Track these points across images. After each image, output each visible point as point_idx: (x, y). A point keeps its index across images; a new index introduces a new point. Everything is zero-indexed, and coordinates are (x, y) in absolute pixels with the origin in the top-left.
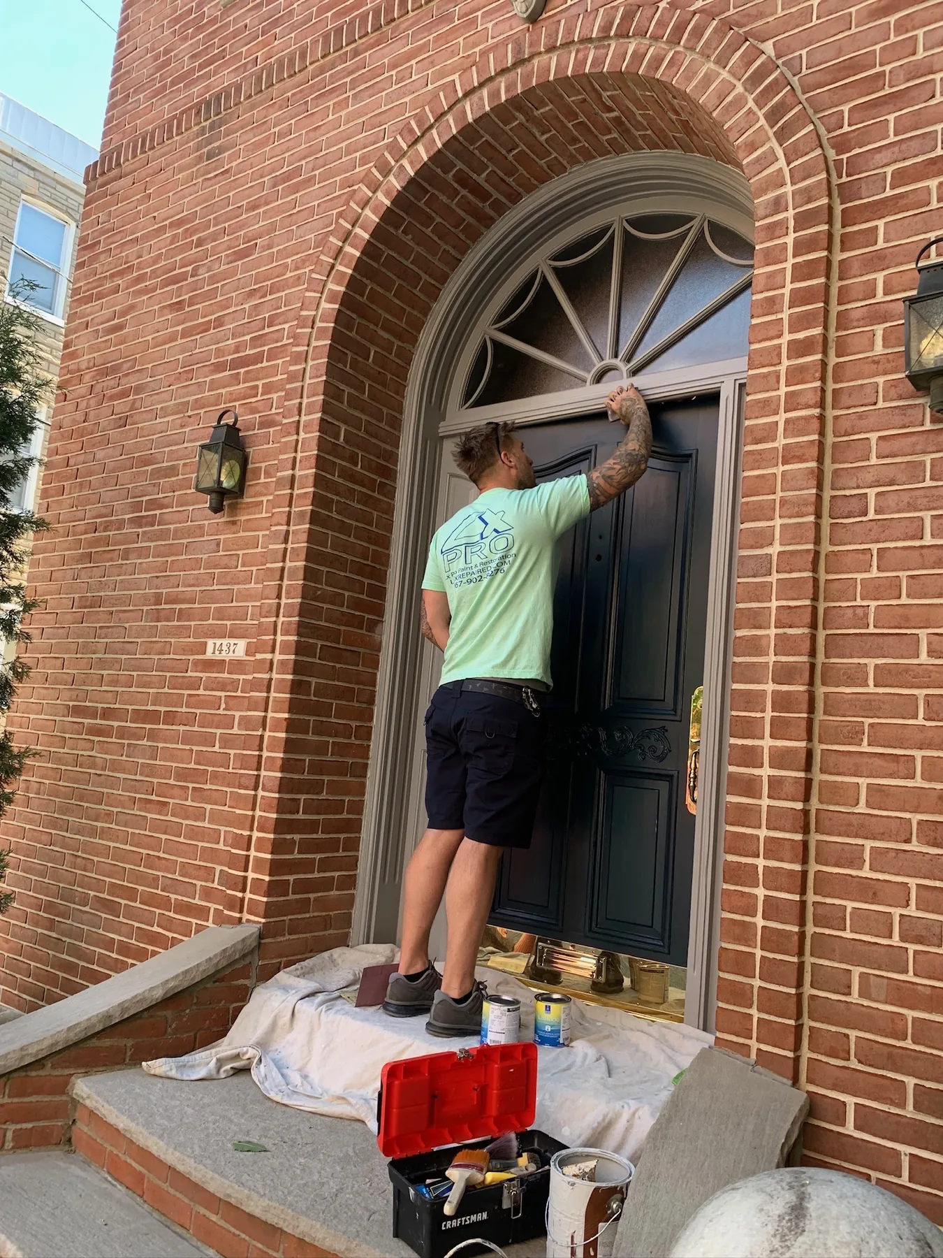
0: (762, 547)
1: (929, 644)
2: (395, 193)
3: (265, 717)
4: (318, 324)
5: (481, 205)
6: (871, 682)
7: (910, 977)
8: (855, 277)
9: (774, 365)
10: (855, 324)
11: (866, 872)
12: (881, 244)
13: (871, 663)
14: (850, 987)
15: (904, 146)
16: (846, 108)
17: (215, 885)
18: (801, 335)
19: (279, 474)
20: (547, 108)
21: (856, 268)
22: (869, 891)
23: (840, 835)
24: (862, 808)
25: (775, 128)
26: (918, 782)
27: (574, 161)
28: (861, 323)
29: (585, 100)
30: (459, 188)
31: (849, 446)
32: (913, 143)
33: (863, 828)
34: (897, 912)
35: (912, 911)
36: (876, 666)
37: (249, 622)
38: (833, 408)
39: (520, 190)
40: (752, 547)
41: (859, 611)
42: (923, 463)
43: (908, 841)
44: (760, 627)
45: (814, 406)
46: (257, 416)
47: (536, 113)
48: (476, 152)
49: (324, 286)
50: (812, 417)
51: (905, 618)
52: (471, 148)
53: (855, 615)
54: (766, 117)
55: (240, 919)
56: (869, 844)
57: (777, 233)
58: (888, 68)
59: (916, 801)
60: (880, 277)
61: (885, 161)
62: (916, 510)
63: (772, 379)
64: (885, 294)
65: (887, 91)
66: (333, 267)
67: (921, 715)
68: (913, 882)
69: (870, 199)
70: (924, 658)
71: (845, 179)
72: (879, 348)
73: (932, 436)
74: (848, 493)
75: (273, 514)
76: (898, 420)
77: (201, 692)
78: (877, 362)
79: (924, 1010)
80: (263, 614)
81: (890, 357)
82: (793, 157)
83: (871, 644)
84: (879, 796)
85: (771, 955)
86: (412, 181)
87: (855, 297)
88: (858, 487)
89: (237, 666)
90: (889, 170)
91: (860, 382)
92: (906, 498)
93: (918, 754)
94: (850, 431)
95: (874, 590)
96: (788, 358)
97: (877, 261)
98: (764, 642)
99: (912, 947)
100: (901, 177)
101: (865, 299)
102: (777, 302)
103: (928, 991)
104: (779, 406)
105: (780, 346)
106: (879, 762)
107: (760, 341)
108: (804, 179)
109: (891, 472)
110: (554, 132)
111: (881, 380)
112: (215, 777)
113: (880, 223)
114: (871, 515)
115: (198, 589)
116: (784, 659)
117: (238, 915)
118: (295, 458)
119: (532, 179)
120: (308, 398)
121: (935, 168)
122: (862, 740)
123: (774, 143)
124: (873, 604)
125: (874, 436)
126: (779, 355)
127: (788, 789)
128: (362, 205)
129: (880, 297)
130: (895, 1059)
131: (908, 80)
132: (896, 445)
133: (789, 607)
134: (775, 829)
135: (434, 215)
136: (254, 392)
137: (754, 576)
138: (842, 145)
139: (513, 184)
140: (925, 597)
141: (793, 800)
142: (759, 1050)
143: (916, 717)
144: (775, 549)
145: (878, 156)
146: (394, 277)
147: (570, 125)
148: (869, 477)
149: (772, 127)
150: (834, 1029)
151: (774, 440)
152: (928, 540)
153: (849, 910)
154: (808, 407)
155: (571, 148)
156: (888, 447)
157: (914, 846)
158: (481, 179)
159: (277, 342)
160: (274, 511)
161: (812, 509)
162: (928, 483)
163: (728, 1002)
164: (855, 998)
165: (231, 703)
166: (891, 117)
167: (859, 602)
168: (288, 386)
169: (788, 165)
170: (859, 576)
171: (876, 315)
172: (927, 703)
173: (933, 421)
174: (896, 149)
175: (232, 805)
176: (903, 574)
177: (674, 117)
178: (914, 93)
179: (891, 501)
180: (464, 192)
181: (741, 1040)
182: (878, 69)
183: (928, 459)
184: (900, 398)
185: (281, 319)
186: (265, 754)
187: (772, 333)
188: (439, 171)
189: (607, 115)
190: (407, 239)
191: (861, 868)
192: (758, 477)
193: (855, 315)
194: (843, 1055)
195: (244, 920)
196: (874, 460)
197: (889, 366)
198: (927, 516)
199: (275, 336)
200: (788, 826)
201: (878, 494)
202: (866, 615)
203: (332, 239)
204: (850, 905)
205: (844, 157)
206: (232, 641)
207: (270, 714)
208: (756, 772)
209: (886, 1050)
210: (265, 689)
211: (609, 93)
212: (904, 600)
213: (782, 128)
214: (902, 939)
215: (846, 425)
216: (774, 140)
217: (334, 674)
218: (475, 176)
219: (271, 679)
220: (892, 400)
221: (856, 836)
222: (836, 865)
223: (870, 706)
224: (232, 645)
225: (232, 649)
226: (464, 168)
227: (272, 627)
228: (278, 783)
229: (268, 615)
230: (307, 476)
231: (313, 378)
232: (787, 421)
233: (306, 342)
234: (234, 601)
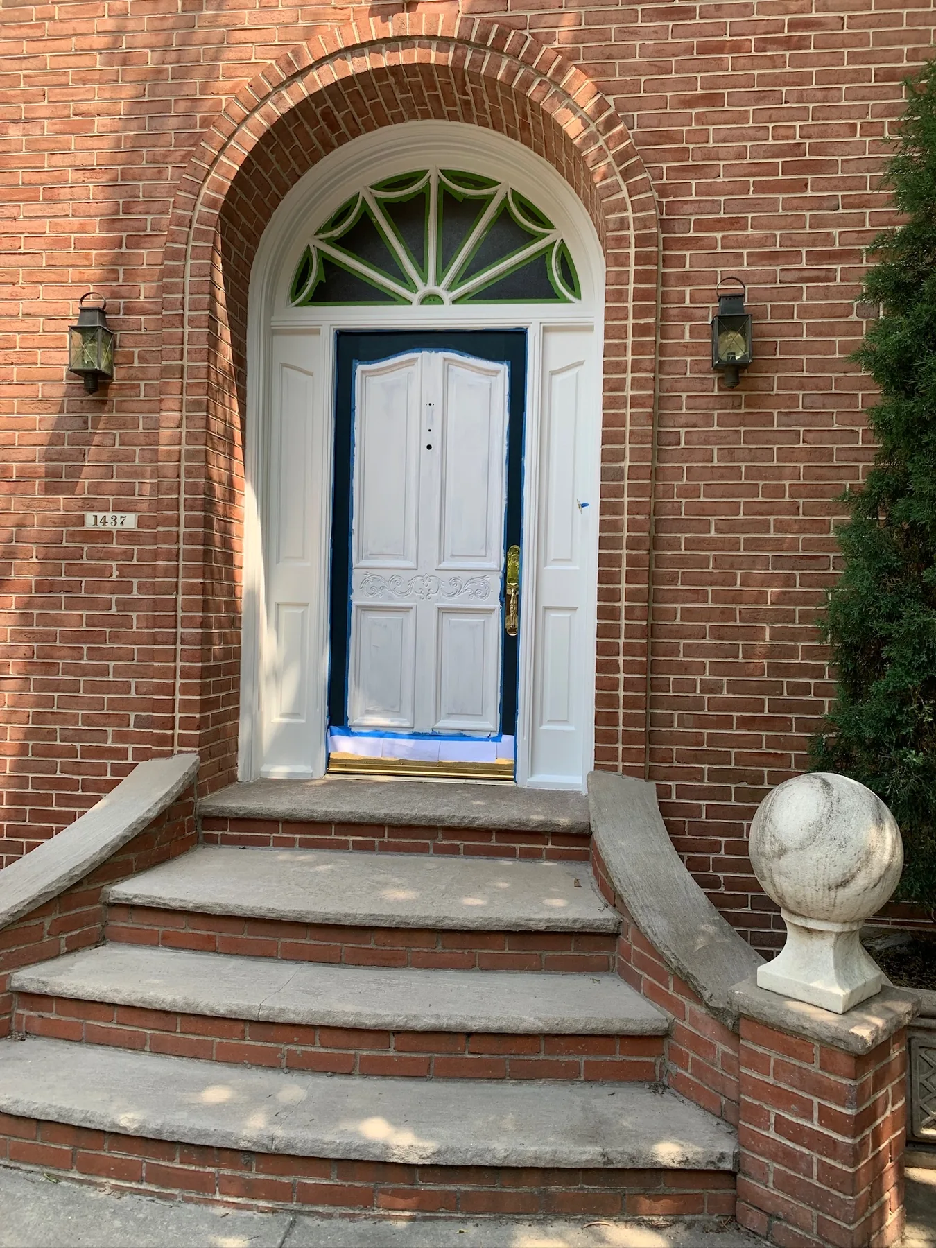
0: (617, 462)
1: (716, 525)
2: (276, 119)
3: (177, 582)
4: (195, 225)
5: (330, 135)
6: (683, 547)
7: (706, 712)
8: (672, 286)
9: (623, 339)
10: (672, 318)
11: (681, 658)
12: (687, 268)
13: (683, 536)
14: (672, 722)
15: (702, 205)
16: (665, 166)
17: (131, 728)
18: (642, 321)
19: (163, 363)
20: (416, 79)
21: (672, 280)
22: (684, 668)
23: (665, 638)
24: (678, 621)
25: (621, 168)
26: (710, 604)
27: (413, 116)
28: (676, 319)
29: (450, 83)
30: (321, 119)
31: (669, 399)
32: (708, 204)
33: (678, 633)
34: (698, 678)
35: (707, 676)
36: (686, 538)
37: (137, 497)
38: (659, 373)
39: (363, 128)
40: (610, 461)
41: (676, 505)
42: (712, 415)
43: (704, 638)
44: (616, 514)
45: (651, 371)
46: (122, 301)
47: (407, 80)
48: (346, 96)
49: (200, 189)
50: (650, 378)
51: (703, 509)
52: (343, 92)
53: (673, 507)
54: (614, 156)
55: (173, 750)
56: (682, 642)
57: (623, 244)
58: (691, 146)
59: (707, 615)
60: (688, 290)
61: (691, 211)
62: (709, 444)
63: (622, 348)
64: (691, 302)
65: (690, 163)
66: (208, 173)
67: (711, 566)
68: (707, 660)
69: (681, 236)
70: (713, 533)
71: (664, 217)
72: (687, 338)
73: (718, 399)
74: (668, 430)
75: (162, 400)
76: (699, 386)
77: (84, 561)
78: (684, 346)
79: (713, 729)
80: (163, 490)
81: (695, 345)
82: (633, 193)
83: (683, 525)
84: (687, 614)
85: (629, 711)
86: (292, 110)
87: (672, 300)
88: (675, 427)
89: (131, 537)
90: (693, 218)
91: (675, 358)
92: (703, 436)
93: (710, 589)
94: (669, 389)
95: (685, 492)
96: (633, 336)
97: (686, 279)
98: (620, 523)
99: (706, 696)
100: (700, 226)
101: (679, 303)
102: (624, 294)
103: (715, 718)
104: (626, 367)
105: (626, 325)
106: (687, 594)
107: (613, 320)
108: (641, 211)
109: (694, 419)
110: (411, 95)
111: (689, 359)
112: (115, 637)
113: (688, 253)
114: (683, 445)
115: (64, 464)
116: (633, 534)
117: (170, 749)
118: (182, 350)
119: (375, 122)
120: (191, 294)
121: (719, 225)
122: (677, 582)
123: (619, 178)
124: (684, 501)
125: (684, 395)
126: (626, 332)
127: (638, 613)
128: (238, 121)
129: (687, 303)
130: (698, 757)
131: (704, 160)
132: (698, 402)
133: (637, 501)
134: (630, 638)
135: (295, 138)
136: (113, 276)
137: (612, 481)
138: (663, 191)
139: (360, 124)
140: (714, 497)
141: (641, 620)
142: (624, 766)
143: (708, 567)
144: (627, 464)
145: (685, 206)
146: (255, 188)
147: (426, 94)
148: (682, 420)
149: (618, 166)
150: (664, 747)
151: (623, 390)
152: (715, 463)
153: (671, 680)
154: (646, 371)
155: (417, 108)
156: (693, 403)
157: (708, 640)
158: (339, 116)
159: (139, 231)
160: (162, 397)
161: (650, 439)
162: (715, 428)
163: (602, 743)
164: (676, 728)
165: (127, 570)
166: (694, 182)
167: (675, 499)
168: (164, 280)
169: (630, 197)
170: (675, 483)
171: (686, 316)
172: (715, 560)
173: (720, 389)
174: (697, 205)
175: (142, 658)
176: (701, 483)
177: (518, 117)
178: (708, 170)
179: (695, 437)
180: (323, 124)
181: (611, 763)
182: (684, 145)
183: (716, 413)
184: (701, 372)
185: (141, 208)
186: (180, 614)
187: (621, 316)
188: (313, 105)
189: (461, 96)
190: (272, 157)
191: (678, 656)
192: (613, 414)
193: (673, 312)
194: (669, 760)
195: (176, 752)
196: (684, 410)
197: (693, 350)
198: (715, 448)
199: (136, 224)
200: (639, 635)
201: (687, 432)
202: (680, 507)
204: (672, 677)
205: (664, 200)
206: (119, 515)
207: (181, 580)
208: (616, 604)
209: (693, 753)
210: (175, 557)
211: (473, 86)
212: (702, 499)
213: (627, 169)
214: (701, 692)
215: (667, 385)
216: (618, 175)
218: (336, 113)
219: (179, 549)
220: (695, 373)
221: (675, 638)
222: (664, 656)
223: (682, 561)
224: (119, 518)
225: (119, 521)
226: (331, 105)
227: (175, 503)
228: (199, 637)
229: (168, 492)
230: (198, 367)
231: (195, 276)
232: (633, 379)
233: (184, 241)
234: (115, 476)
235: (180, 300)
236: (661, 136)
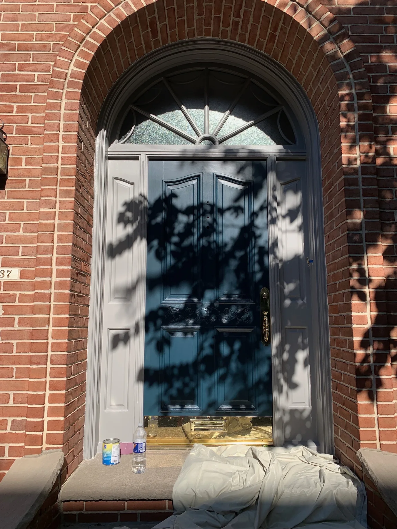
0: (358, 230)
2: (125, 18)
3: (48, 318)
4: (68, 78)
5: (152, 39)
8: (380, 124)
9: (354, 154)
10: (382, 143)
12: (389, 114)
16: (369, 55)
17: (9, 430)
19: (44, 165)
20: (211, 4)
21: (380, 121)
25: (345, 54)
28: (385, 143)
29: (231, 8)
30: (149, 26)
37: (20, 257)
38: (377, 176)
39: (169, 39)
40: (352, 230)
44: (360, 265)
45: (374, 174)
46: (15, 125)
47: (204, 4)
48: (166, 11)
49: (73, 56)
50: (374, 178)
55: (42, 448)
57: (349, 98)
58: (384, 45)
60: (390, 127)
61: (387, 81)
65: (385, 54)
66: (78, 46)
69: (383, 95)
71: (371, 84)
72: (393, 155)
74: (387, 211)
75: (42, 190)
78: (391, 160)
80: (40, 252)
82: (353, 68)
85: (381, 403)
86: (134, 14)
87: (381, 132)
88: (390, 209)
89: (13, 285)
90: (389, 85)
91: (387, 167)
94: (384, 186)
96: (360, 152)
98: (363, 270)
100: (394, 90)
101: (385, 134)
104: (358, 171)
105: (355, 146)
108: (360, 79)
110: (203, 16)
113: (388, 105)
117: (37, 447)
118: (58, 157)
119: (177, 35)
120: (65, 121)
123: (344, 60)
126: (356, 150)
127: (381, 332)
128: (99, 17)
129: (391, 134)
133: (373, 256)
134: (377, 349)
135: (132, 36)
136: (9, 109)
137: (355, 243)
138: (369, 69)
142: (380, 444)
144: (364, 232)
145: (384, 78)
147: (213, 16)
148: (394, 205)
149: (342, 53)
151: (357, 185)
154: (371, 174)
155: (204, 28)
158: (159, 26)
159: (28, 81)
160: (42, 187)
161: (378, 216)
163: (364, 427)
165: (10, 310)
166: (388, 65)
167: (395, 255)
168: (47, 111)
169: (351, 71)
170: (395, 245)
174: (391, 78)
175: (19, 375)
177: (270, 31)
180: (149, 30)
181: (372, 442)
182: (379, 44)
185: (31, 68)
186: (51, 341)
187: (351, 140)
188: (147, 13)
189: (235, 19)
190: (118, 45)
192: (352, 200)
193: (382, 140)
195: (44, 449)
196: (395, 199)
199: (27, 77)
200: (383, 347)
203: (76, 29)
205: (371, 75)
206: (6, 269)
207: (52, 316)
208: (365, 326)
210: (48, 299)
213: (348, 55)
215: (383, 183)
216: (343, 58)
218: (158, 23)
219: (51, 293)
224: (6, 272)
225: (6, 274)
226: (157, 17)
227: (50, 261)
228: (65, 358)
229: (44, 253)
230: (69, 168)
231: (69, 110)
232: (363, 178)
233: (62, 88)
234: (4, 242)
235: (57, 125)
236: (366, 39)
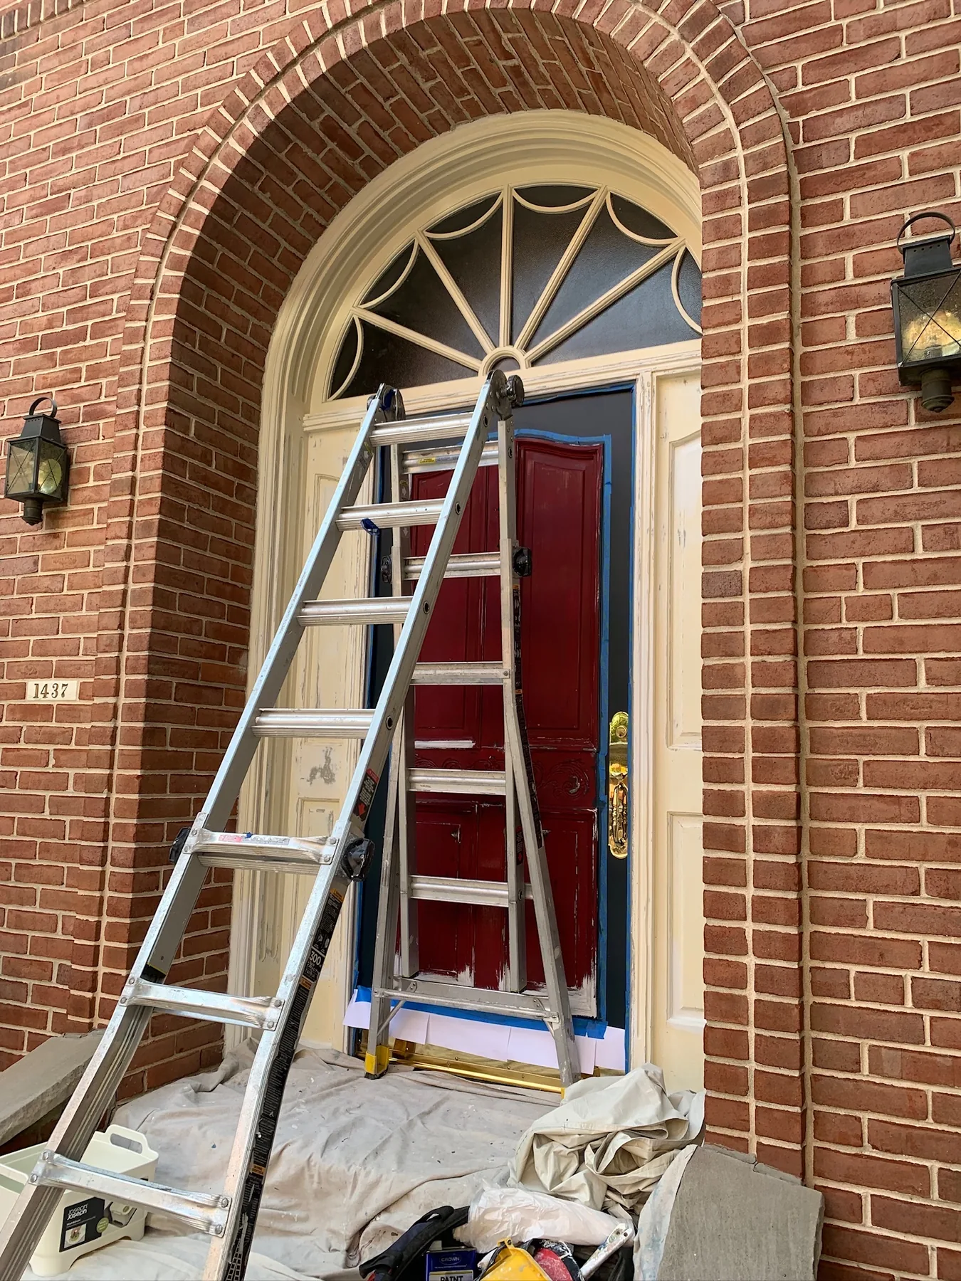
0: (729, 562)
1: (928, 670)
2: (251, 141)
3: (111, 775)
4: (158, 295)
5: (350, 162)
6: (864, 714)
7: (927, 1048)
8: (820, 255)
9: (733, 354)
10: (823, 309)
11: (870, 931)
12: (847, 219)
13: (863, 692)
14: (858, 1063)
15: (868, 111)
16: (799, 65)
17: (54, 984)
18: (764, 321)
19: (114, 476)
20: (435, 49)
21: (820, 246)
22: (875, 952)
23: (837, 889)
24: (861, 858)
25: (720, 84)
26: (924, 826)
27: (460, 118)
28: (830, 308)
29: (480, 43)
30: (326, 139)
31: (823, 447)
32: (880, 107)
33: (862, 880)
34: (908, 974)
35: (925, 972)
36: (868, 696)
37: (81, 657)
38: (803, 404)
39: (396, 148)
40: (717, 563)
41: (846, 635)
42: (908, 467)
43: (916, 893)
44: (732, 655)
45: (783, 402)
46: (82, 405)
47: (423, 54)
48: (349, 97)
49: (164, 249)
50: (783, 413)
51: (899, 640)
52: (343, 91)
53: (841, 638)
54: (709, 69)
55: (91, 1024)
56: (871, 899)
57: (729, 202)
58: (845, 22)
59: (922, 847)
60: (849, 257)
61: (848, 126)
62: (905, 519)
63: (732, 370)
64: (856, 276)
65: (846, 47)
66: (174, 226)
67: (923, 750)
68: (924, 940)
69: (833, 169)
70: (922, 686)
71: (802, 145)
72: (852, 337)
73: (918, 436)
74: (824, 500)
75: (109, 525)
76: (879, 418)
77: (22, 745)
78: (848, 352)
79: (946, 1085)
80: (102, 648)
81: (867, 347)
82: (743, 117)
83: (861, 673)
84: (879, 843)
85: (767, 1033)
86: (271, 126)
87: (820, 277)
88: (837, 494)
89: (69, 712)
90: (853, 137)
91: (832, 375)
92: (892, 506)
93: (923, 795)
94: (823, 430)
95: (861, 610)
96: (750, 346)
97: (845, 239)
98: (738, 670)
99: (928, 1014)
100: (866, 146)
101: (833, 281)
102: (733, 281)
103: (949, 1062)
104: (741, 400)
105: (738, 332)
106: (877, 805)
107: (714, 327)
108: (758, 142)
109: (874, 477)
110: (439, 79)
111: (856, 373)
112: (46, 849)
113: (846, 196)
114: (853, 525)
115: (11, 618)
116: (764, 691)
117: (88, 1021)
118: (135, 457)
119: (410, 136)
120: (149, 383)
121: (905, 137)
122: (857, 780)
123: (719, 100)
124: (861, 626)
125: (851, 437)
126: (739, 342)
127: (778, 840)
128: (209, 153)
129: (850, 279)
130: (916, 1143)
131: (869, 37)
132: (878, 446)
133: (767, 631)
134: (764, 887)
135: (296, 170)
136: (76, 376)
137: (722, 596)
138: (796, 106)
139: (389, 140)
140: (920, 617)
141: (784, 853)
142: (759, 1143)
143: (917, 753)
144: (746, 565)
145: (838, 120)
146: (249, 243)
147: (459, 72)
148: (850, 482)
149: (716, 82)
150: (842, 1112)
151: (737, 439)
152: (920, 554)
153: (852, 975)
154: (776, 402)
155: (458, 101)
156: (867, 448)
157: (924, 899)
158: (352, 131)
159: (104, 316)
160: (109, 521)
161: (787, 519)
162: (916, 489)
163: (717, 1091)
164: (865, 1074)
165: (63, 758)
166: (852, 78)
167: (845, 624)
168: (122, 370)
169: (738, 124)
170: (844, 595)
171: (848, 300)
172: (930, 738)
173: (919, 419)
174: (860, 113)
175: (71, 882)
176: (894, 592)
177: (584, 69)
178: (878, 51)
179: (876, 509)
180: (332, 145)
181: (736, 1134)
182: (833, 23)
183: (915, 462)
184: (880, 394)
185: (108, 288)
186: (113, 820)
187: (728, 317)
188: (304, 116)
189: (505, 63)
190: (265, 198)
191: (864, 927)
192: (720, 482)
193: (823, 299)
194: (853, 1140)
195: (95, 1026)
196: (853, 464)
197: (864, 357)
198: (918, 526)
199: (102, 308)
200: (780, 883)
201: (860, 502)
202: (854, 639)
203: (171, 191)
204: (854, 969)
205: (800, 119)
206: (61, 682)
207: (117, 772)
208: (738, 821)
209: (904, 1132)
210: (108, 740)
211: (510, 36)
212: (897, 621)
213: (730, 82)
214: (916, 1005)
215: (818, 423)
216: (718, 96)
217: (193, 717)
218: (345, 126)
219: (116, 728)
220: (871, 395)
221: (856, 890)
222: (834, 924)
223: (864, 742)
224: (60, 686)
225: (60, 691)
226: (333, 114)
227: (114, 664)
228: (131, 855)
229: (107, 649)
230: (151, 478)
231: (155, 359)
232: (752, 418)
233: (144, 317)
234: (60, 632)
235: (135, 393)
236: (789, 21)
